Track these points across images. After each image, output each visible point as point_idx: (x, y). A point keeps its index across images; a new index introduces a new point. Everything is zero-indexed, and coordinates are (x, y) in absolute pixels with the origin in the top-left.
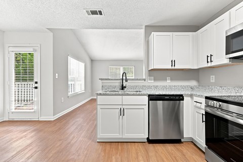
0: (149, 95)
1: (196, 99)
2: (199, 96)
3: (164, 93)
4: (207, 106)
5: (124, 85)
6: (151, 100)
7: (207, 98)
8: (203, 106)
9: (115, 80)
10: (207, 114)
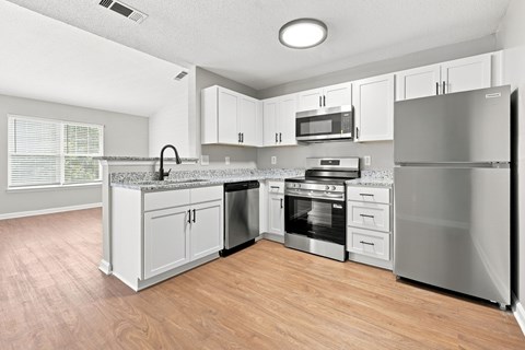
0: (226, 185)
1: (271, 184)
2: (276, 180)
3: (242, 179)
4: (287, 188)
5: (166, 171)
6: (228, 191)
7: (287, 180)
8: (282, 190)
9: (144, 160)
10: (287, 197)
